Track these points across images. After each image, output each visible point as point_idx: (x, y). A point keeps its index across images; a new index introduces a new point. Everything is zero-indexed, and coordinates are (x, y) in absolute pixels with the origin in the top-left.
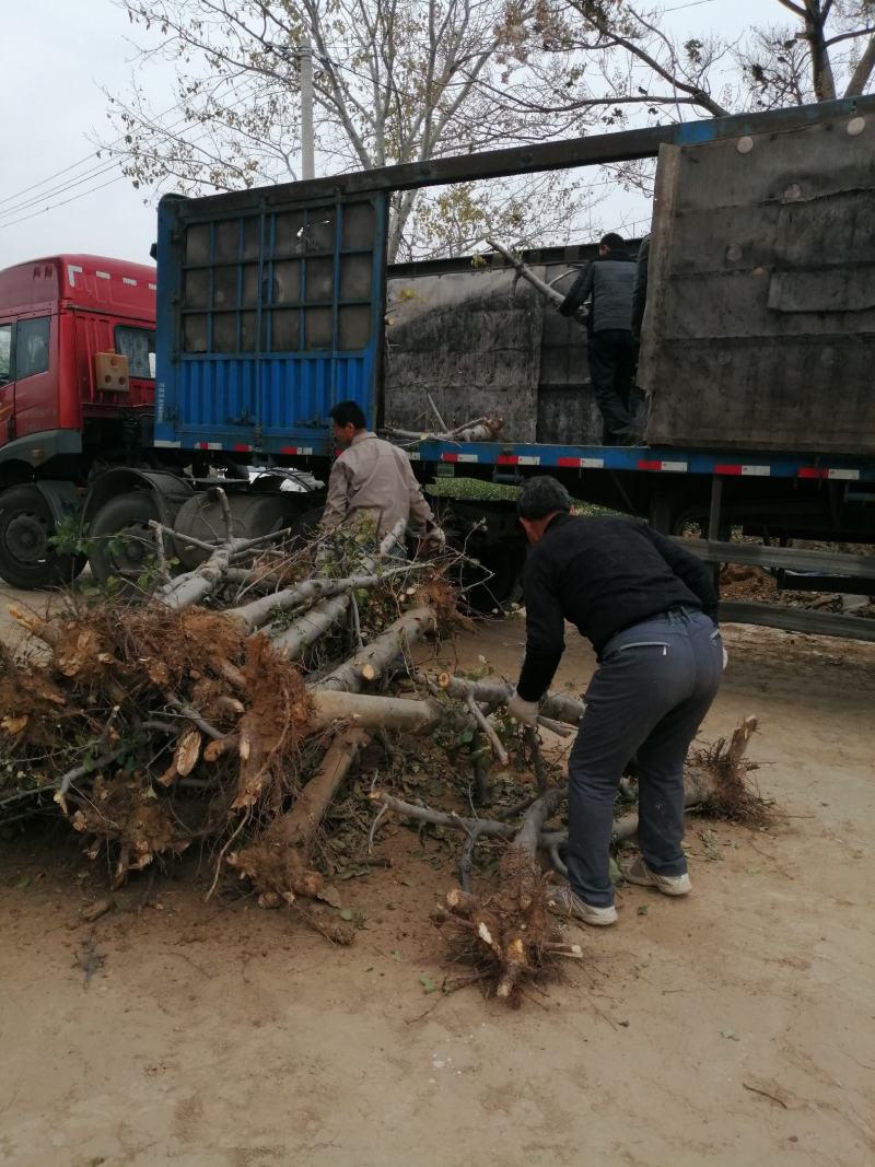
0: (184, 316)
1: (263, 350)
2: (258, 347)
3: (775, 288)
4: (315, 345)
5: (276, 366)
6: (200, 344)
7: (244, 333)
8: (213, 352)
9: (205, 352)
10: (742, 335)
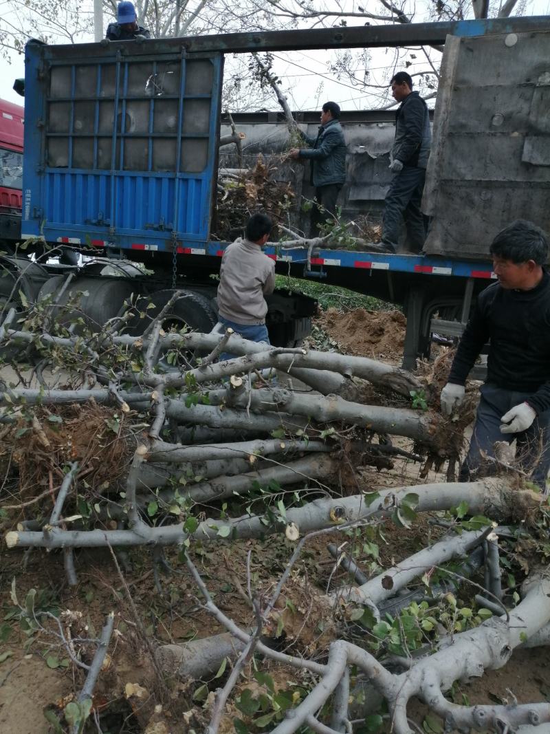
0: (48, 138)
1: (117, 168)
2: (113, 165)
3: (527, 147)
4: (161, 167)
5: (128, 181)
6: (61, 161)
7: (101, 153)
8: (72, 167)
9: (67, 167)
10: (501, 179)
